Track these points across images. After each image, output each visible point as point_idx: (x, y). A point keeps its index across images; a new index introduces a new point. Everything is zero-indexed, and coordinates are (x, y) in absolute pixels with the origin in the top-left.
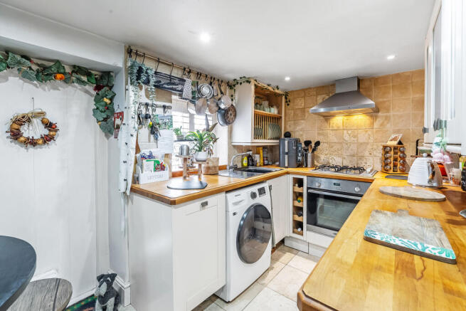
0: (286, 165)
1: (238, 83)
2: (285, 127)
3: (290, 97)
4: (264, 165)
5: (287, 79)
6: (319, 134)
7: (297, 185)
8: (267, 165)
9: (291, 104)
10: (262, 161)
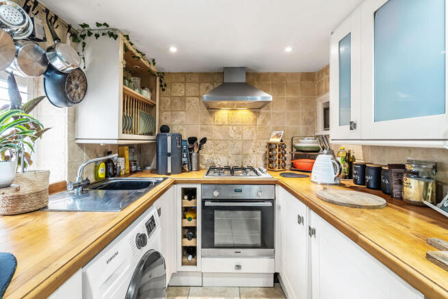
0: (169, 171)
1: (90, 34)
2: (160, 119)
3: (166, 80)
4: (132, 172)
5: (173, 50)
6: (202, 129)
7: (186, 197)
8: (135, 172)
9: (168, 90)
10: (128, 167)
